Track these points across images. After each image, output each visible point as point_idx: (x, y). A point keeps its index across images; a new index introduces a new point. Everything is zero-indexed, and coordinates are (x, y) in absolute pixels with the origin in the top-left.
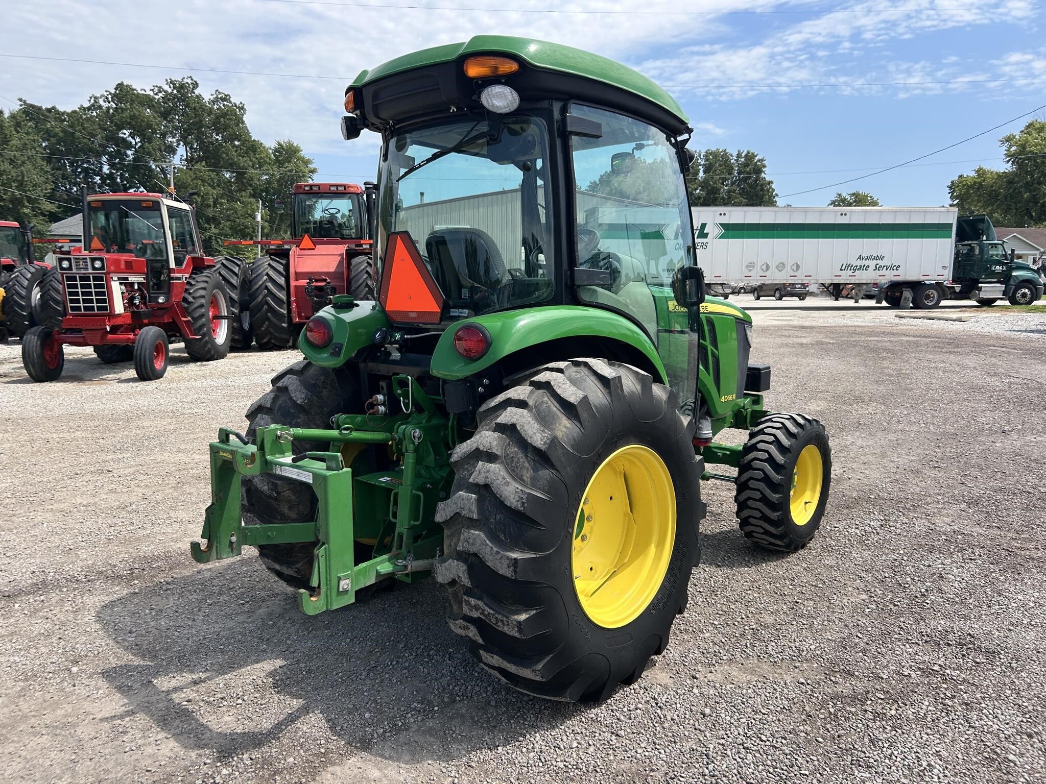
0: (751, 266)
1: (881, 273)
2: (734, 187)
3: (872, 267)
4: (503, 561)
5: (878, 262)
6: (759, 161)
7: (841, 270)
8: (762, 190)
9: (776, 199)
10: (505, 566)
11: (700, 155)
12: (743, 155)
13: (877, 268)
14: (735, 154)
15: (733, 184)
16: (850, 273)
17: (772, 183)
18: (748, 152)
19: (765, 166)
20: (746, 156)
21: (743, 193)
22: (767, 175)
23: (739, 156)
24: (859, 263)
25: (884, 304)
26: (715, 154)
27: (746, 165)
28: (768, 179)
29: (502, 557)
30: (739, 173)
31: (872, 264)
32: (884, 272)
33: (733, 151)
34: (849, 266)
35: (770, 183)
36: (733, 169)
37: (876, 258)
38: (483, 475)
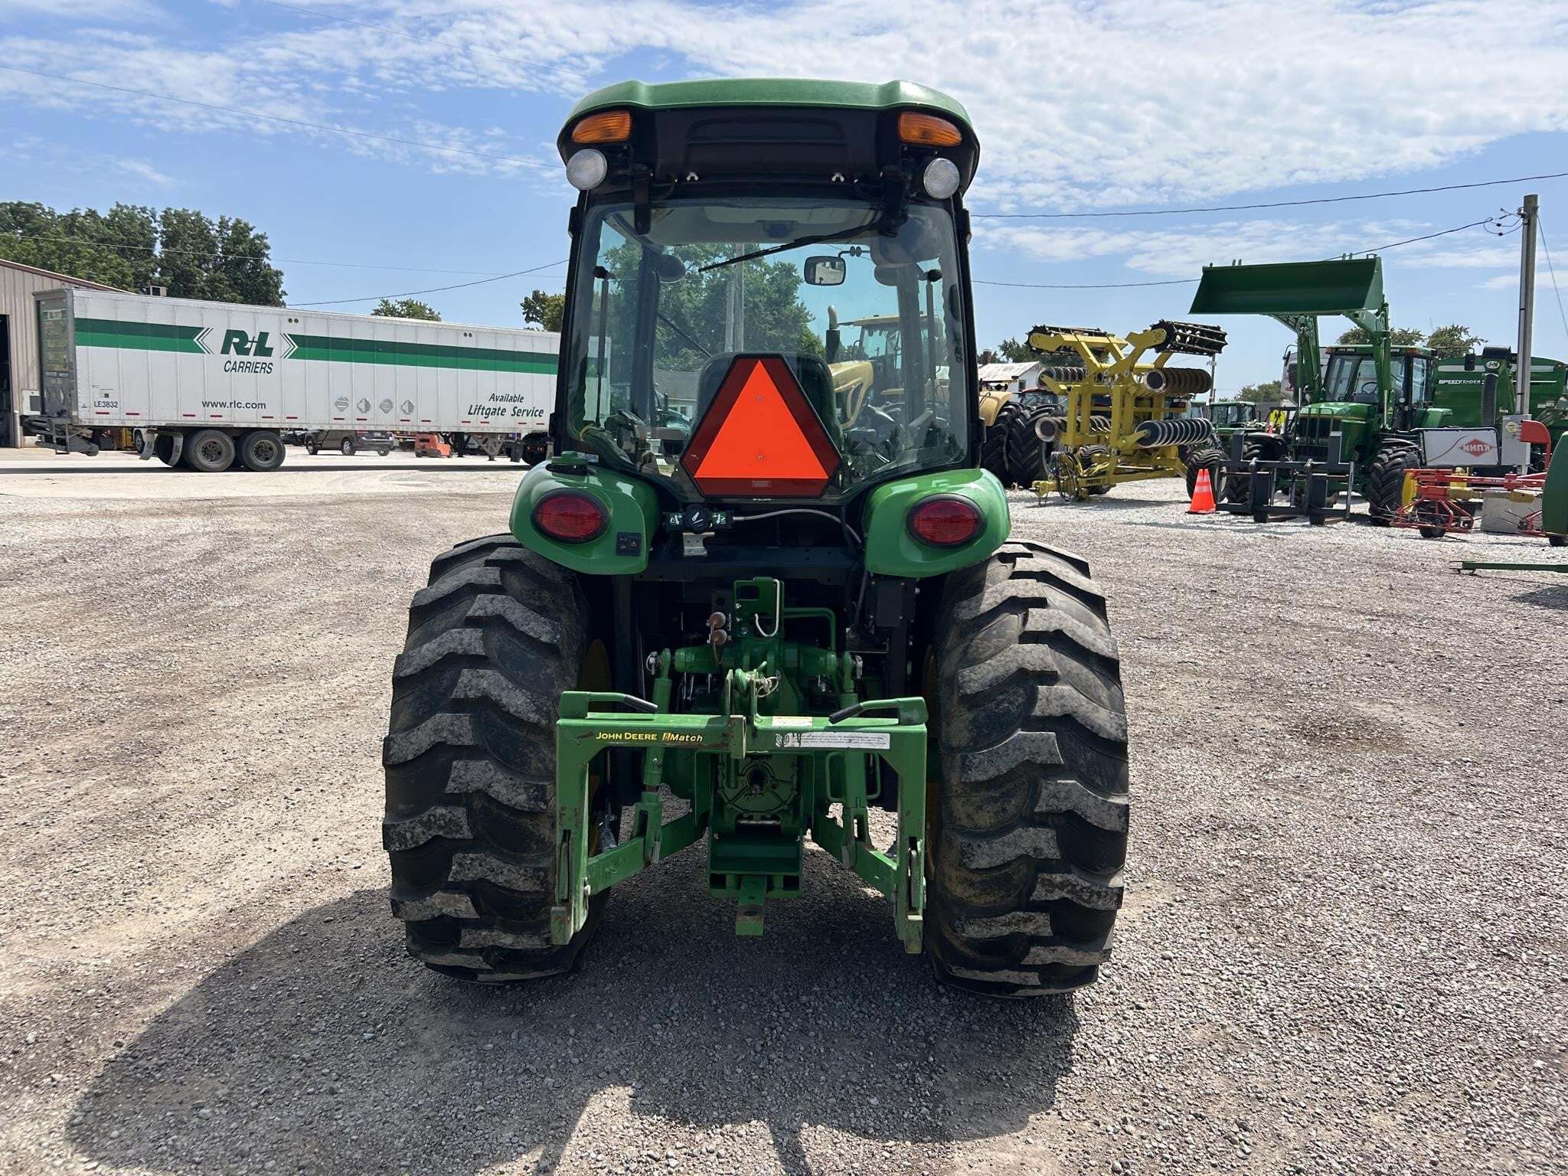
0: (342, 403)
1: (521, 419)
2: (220, 275)
3: (509, 411)
4: (1111, 812)
5: (517, 404)
6: (258, 237)
7: (470, 413)
8: (266, 283)
9: (284, 298)
10: (1115, 817)
11: (153, 216)
12: (230, 224)
13: (516, 413)
14: (216, 221)
15: (216, 269)
16: (482, 418)
17: (282, 274)
18: (238, 221)
19: (268, 248)
20: (235, 227)
21: (235, 284)
22: (274, 260)
23: (223, 224)
24: (492, 405)
25: (522, 463)
26: (182, 217)
27: (236, 242)
28: (274, 267)
29: (1110, 807)
30: (226, 252)
31: (509, 406)
32: (524, 418)
33: (212, 216)
34: (479, 408)
35: (278, 273)
36: (215, 245)
37: (513, 399)
38: (1055, 703)
